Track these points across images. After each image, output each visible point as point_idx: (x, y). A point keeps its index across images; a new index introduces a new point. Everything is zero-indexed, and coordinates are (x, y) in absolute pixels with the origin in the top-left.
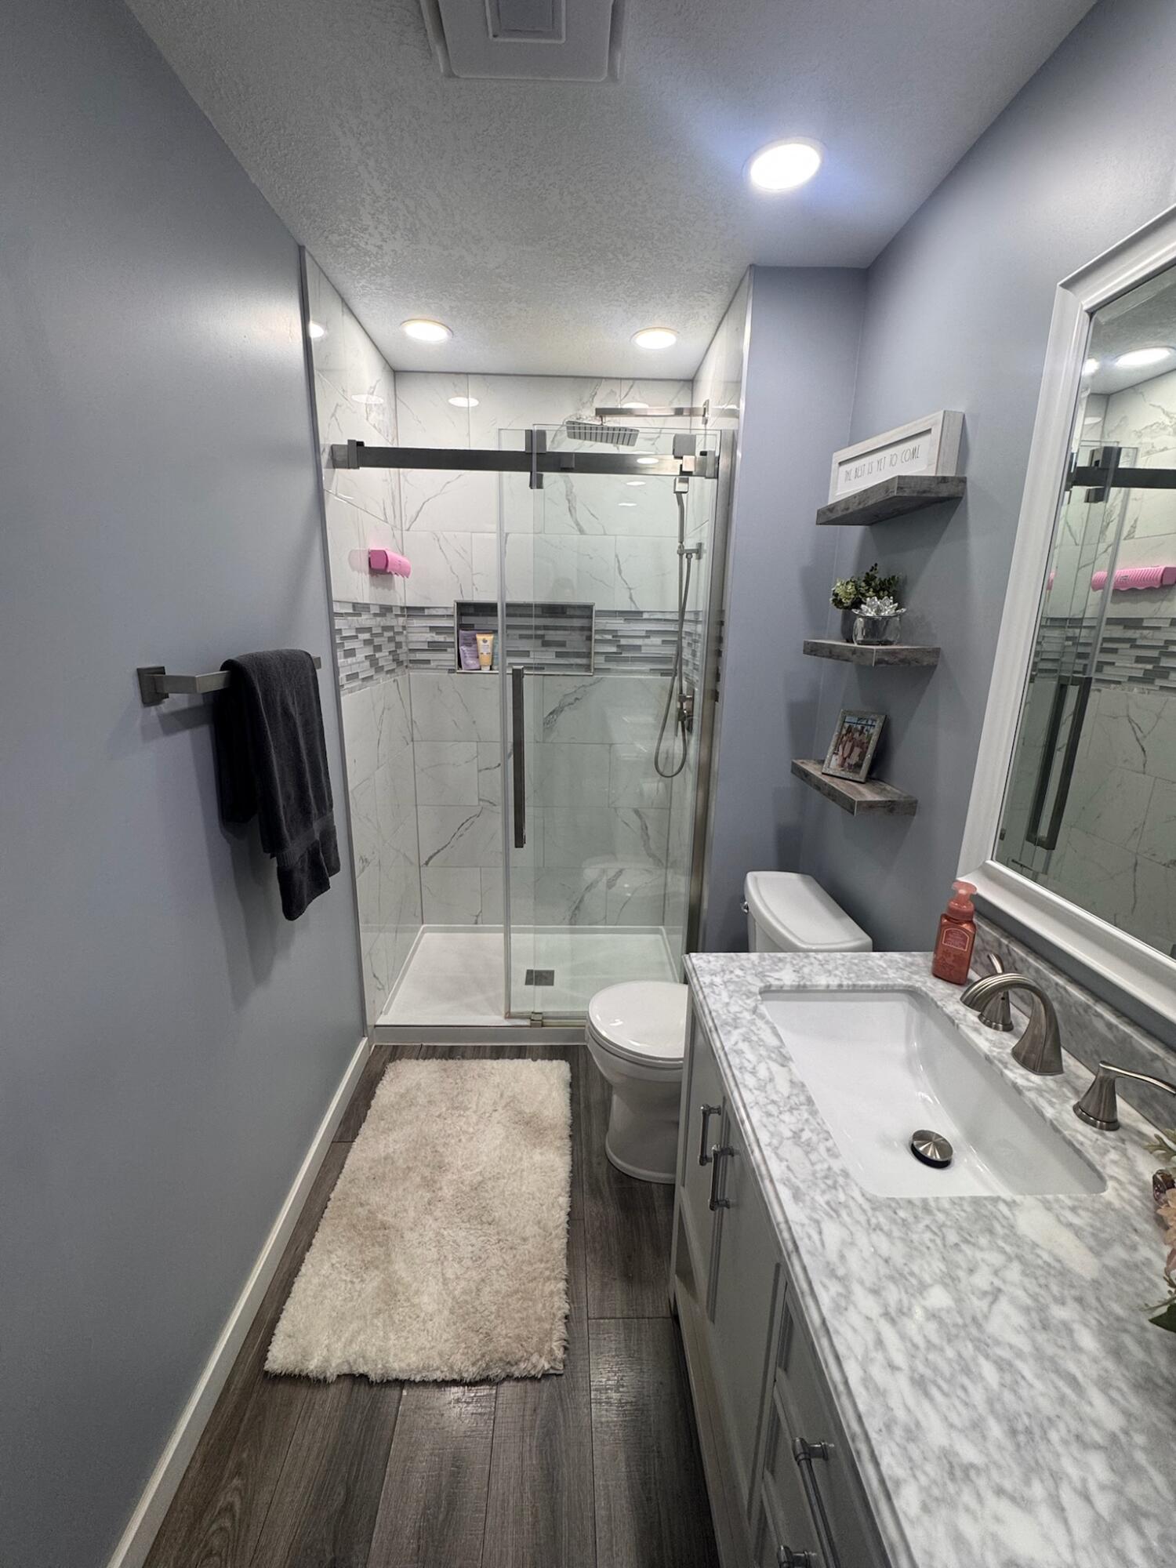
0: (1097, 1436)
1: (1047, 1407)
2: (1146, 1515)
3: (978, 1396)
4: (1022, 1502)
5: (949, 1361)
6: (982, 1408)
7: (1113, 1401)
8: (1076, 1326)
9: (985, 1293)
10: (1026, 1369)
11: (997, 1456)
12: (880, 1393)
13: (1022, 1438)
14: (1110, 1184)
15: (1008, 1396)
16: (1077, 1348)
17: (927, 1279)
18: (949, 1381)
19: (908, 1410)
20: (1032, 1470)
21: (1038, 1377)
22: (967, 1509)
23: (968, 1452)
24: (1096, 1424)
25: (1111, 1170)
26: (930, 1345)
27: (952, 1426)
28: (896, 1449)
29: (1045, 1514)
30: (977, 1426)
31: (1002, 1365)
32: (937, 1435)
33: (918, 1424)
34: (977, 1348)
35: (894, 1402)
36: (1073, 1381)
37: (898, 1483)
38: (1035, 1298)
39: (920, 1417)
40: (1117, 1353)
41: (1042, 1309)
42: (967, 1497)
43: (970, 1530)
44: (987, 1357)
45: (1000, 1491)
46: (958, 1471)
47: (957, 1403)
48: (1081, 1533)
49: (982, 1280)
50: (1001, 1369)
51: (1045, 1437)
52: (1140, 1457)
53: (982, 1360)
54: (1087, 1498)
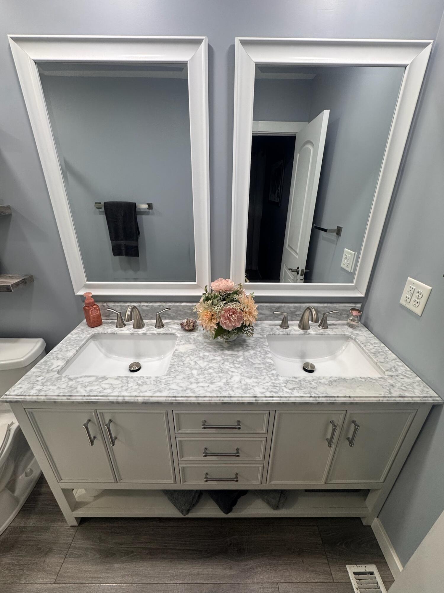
0: (222, 361)
1: (217, 365)
2: (233, 362)
3: (215, 375)
4: (232, 377)
5: (208, 376)
6: (217, 375)
7: (217, 356)
8: (204, 354)
9: (195, 364)
10: (211, 365)
11: (225, 377)
12: (213, 391)
13: (222, 372)
14: (176, 333)
15: (215, 370)
16: (208, 356)
17: (191, 372)
18: (212, 378)
19: (216, 387)
20: (227, 373)
21: (212, 364)
22: (233, 385)
23: (224, 380)
24: (221, 360)
25: (174, 331)
26: (205, 378)
27: (220, 381)
28: (223, 392)
29: (233, 374)
30: (220, 377)
31: (210, 368)
32: (221, 384)
33: (220, 386)
34: (206, 371)
35: (215, 389)
36: (214, 360)
37: (229, 394)
38: (197, 357)
39: (218, 386)
40: (209, 351)
41: (200, 357)
42: (232, 384)
43: (236, 386)
44: (208, 370)
45: (230, 379)
46: (227, 383)
47: (216, 378)
48: (236, 371)
49: (192, 363)
50: (211, 369)
51: (222, 368)
52: (226, 358)
53: (209, 371)
54: (231, 367)
